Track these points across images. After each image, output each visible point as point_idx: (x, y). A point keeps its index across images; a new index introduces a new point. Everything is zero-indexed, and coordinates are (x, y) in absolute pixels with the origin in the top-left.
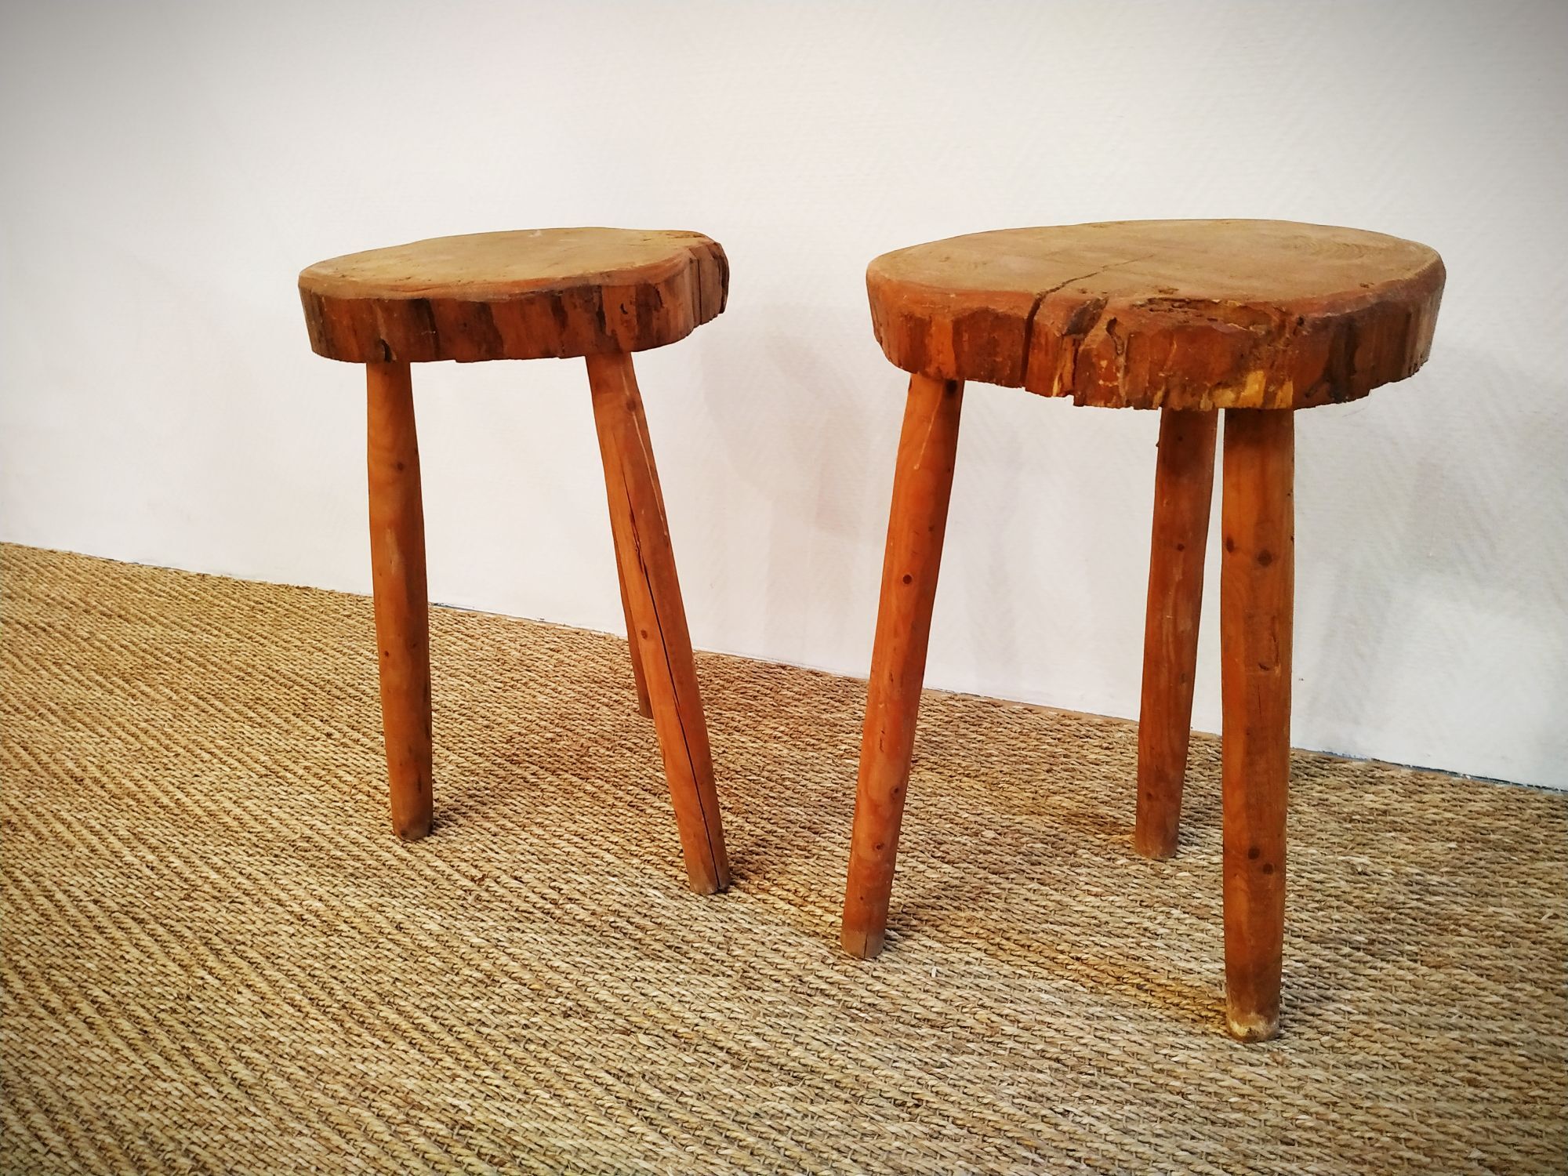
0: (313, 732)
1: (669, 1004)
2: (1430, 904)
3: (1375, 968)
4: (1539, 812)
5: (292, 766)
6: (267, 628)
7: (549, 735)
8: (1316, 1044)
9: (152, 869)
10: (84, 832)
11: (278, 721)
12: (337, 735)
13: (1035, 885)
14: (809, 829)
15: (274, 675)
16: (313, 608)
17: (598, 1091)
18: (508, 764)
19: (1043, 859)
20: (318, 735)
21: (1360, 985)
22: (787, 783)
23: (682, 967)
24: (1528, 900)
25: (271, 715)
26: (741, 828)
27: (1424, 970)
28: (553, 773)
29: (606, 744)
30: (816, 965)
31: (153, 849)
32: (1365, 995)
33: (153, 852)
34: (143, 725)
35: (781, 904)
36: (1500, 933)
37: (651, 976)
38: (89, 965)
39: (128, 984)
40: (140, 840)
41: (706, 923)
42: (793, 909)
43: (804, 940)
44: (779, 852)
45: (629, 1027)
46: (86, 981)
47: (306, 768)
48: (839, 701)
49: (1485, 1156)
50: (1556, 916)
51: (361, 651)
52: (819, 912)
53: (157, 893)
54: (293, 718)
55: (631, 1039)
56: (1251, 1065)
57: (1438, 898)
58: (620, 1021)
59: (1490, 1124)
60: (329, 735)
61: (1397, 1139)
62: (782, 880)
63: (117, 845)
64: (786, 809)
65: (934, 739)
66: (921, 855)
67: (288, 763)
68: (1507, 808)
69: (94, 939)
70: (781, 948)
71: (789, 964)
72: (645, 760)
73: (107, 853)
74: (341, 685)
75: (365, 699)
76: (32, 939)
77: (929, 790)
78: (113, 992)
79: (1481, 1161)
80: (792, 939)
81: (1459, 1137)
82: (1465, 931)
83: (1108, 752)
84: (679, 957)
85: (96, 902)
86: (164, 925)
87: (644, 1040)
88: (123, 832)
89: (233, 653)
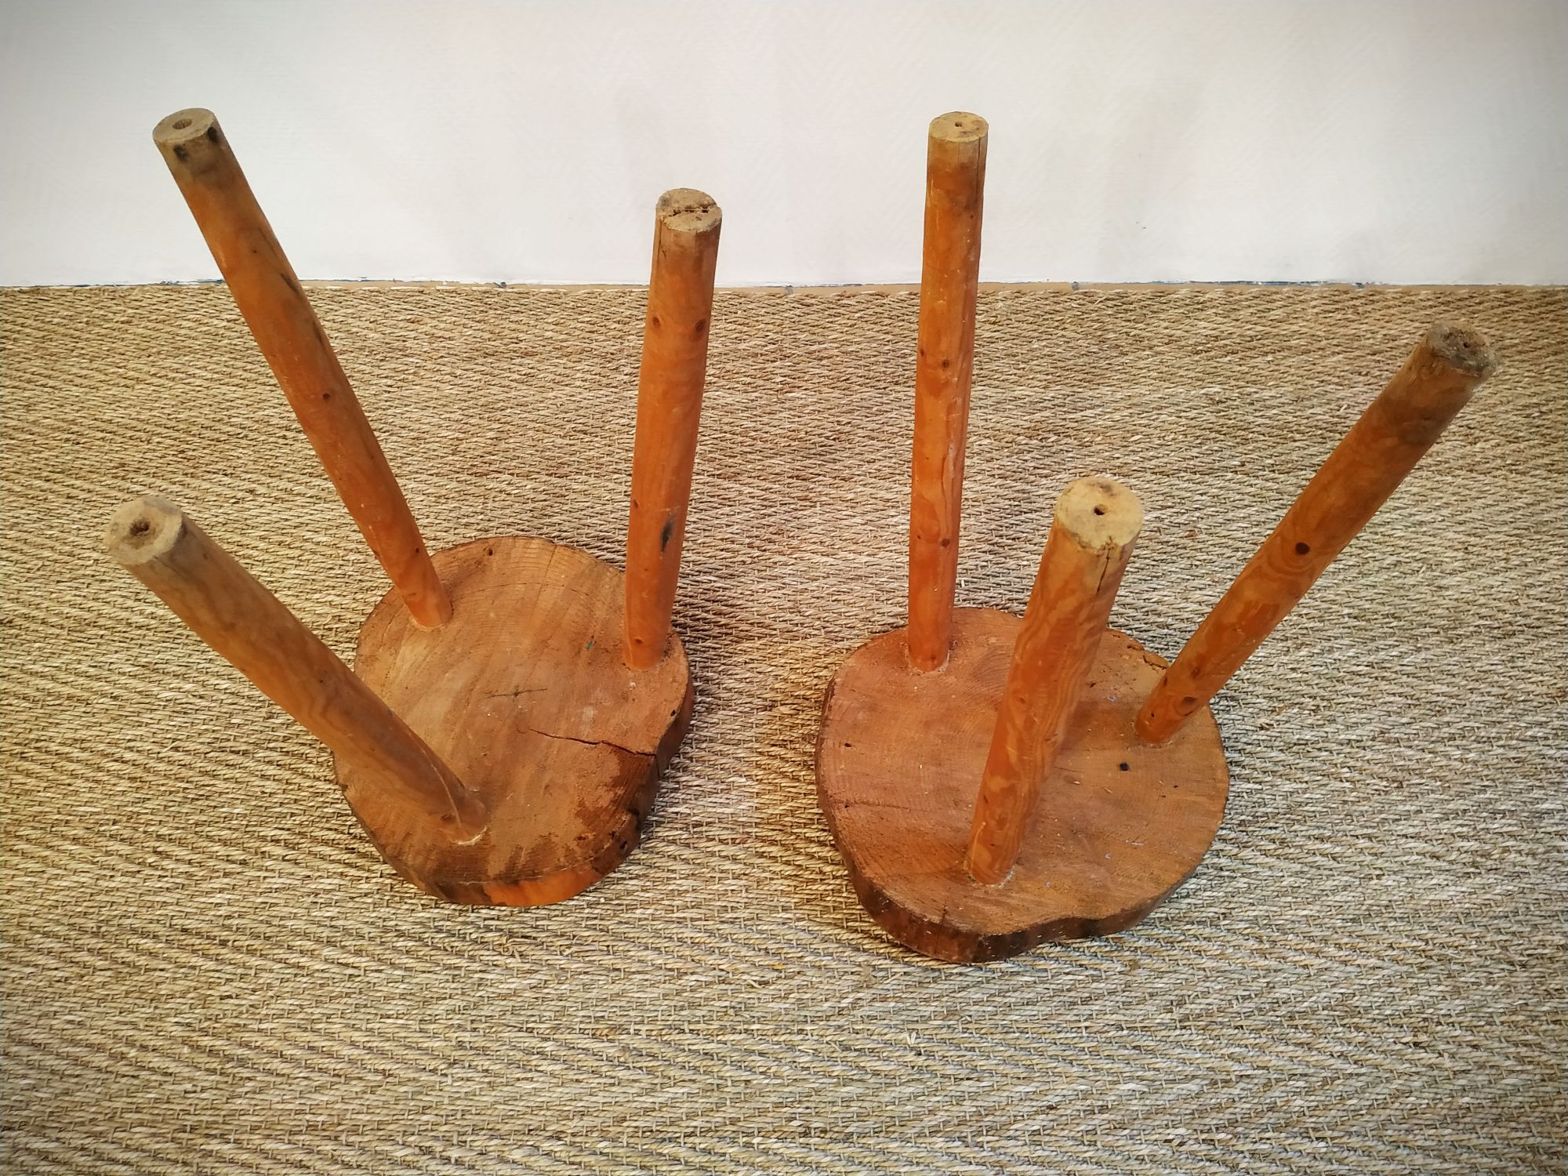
0: (227, 491)
1: (786, 674)
2: (1270, 418)
3: (1251, 485)
4: (1315, 310)
5: (245, 541)
6: (38, 362)
7: (491, 434)
8: (1234, 560)
9: (201, 697)
10: (81, 680)
11: (176, 488)
12: (261, 490)
13: (999, 482)
14: (798, 477)
15: (110, 427)
16: (71, 318)
17: (777, 763)
18: (474, 479)
19: (995, 454)
20: (240, 495)
21: (1246, 503)
22: (753, 434)
23: (775, 640)
24: (1329, 396)
25: (158, 482)
26: (740, 493)
27: (1282, 477)
28: (527, 476)
29: (556, 431)
30: (875, 604)
31: (184, 677)
32: (1251, 510)
33: (184, 679)
34: (12, 534)
35: (817, 558)
36: (1320, 432)
37: (756, 655)
38: (236, 811)
39: (292, 814)
40: (155, 671)
41: (768, 594)
42: (830, 560)
43: (852, 585)
44: (785, 508)
45: (766, 703)
46: (247, 826)
47: (262, 538)
48: (743, 324)
49: (1351, 611)
50: (1349, 407)
51: (192, 371)
52: (852, 556)
53: (233, 721)
54: (188, 480)
55: (775, 712)
56: (1200, 589)
57: (1275, 411)
58: (756, 701)
59: (1349, 587)
60: (251, 491)
61: (1300, 615)
62: (805, 535)
63: (141, 686)
64: (767, 462)
65: (851, 349)
66: (901, 478)
67: (237, 538)
68: (1295, 312)
69: (213, 785)
70: (840, 598)
71: (855, 611)
72: (607, 442)
73: (138, 698)
74: (207, 423)
75: (251, 435)
76: (149, 805)
77: (875, 408)
78: (286, 827)
79: (1349, 615)
80: (844, 588)
81: (1333, 602)
82: (1298, 437)
83: (996, 327)
84: (767, 631)
85: (176, 749)
86: (271, 749)
87: (785, 710)
88: (127, 669)
89: (28, 408)
